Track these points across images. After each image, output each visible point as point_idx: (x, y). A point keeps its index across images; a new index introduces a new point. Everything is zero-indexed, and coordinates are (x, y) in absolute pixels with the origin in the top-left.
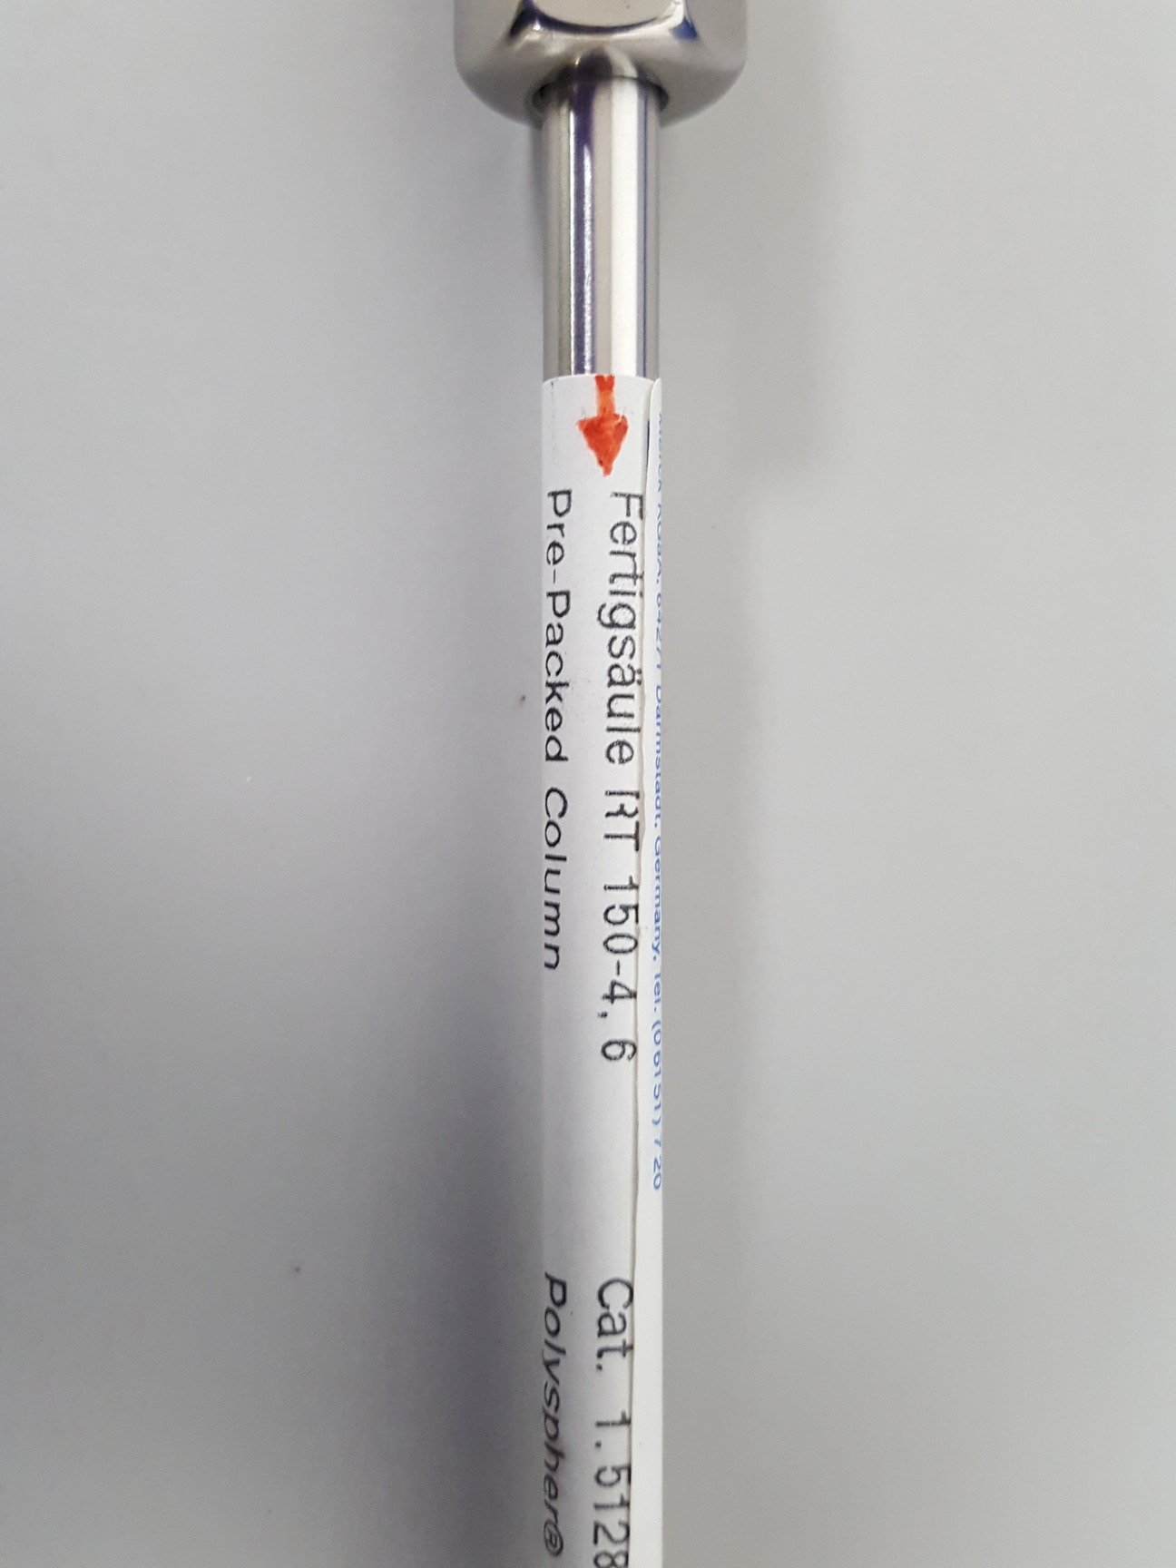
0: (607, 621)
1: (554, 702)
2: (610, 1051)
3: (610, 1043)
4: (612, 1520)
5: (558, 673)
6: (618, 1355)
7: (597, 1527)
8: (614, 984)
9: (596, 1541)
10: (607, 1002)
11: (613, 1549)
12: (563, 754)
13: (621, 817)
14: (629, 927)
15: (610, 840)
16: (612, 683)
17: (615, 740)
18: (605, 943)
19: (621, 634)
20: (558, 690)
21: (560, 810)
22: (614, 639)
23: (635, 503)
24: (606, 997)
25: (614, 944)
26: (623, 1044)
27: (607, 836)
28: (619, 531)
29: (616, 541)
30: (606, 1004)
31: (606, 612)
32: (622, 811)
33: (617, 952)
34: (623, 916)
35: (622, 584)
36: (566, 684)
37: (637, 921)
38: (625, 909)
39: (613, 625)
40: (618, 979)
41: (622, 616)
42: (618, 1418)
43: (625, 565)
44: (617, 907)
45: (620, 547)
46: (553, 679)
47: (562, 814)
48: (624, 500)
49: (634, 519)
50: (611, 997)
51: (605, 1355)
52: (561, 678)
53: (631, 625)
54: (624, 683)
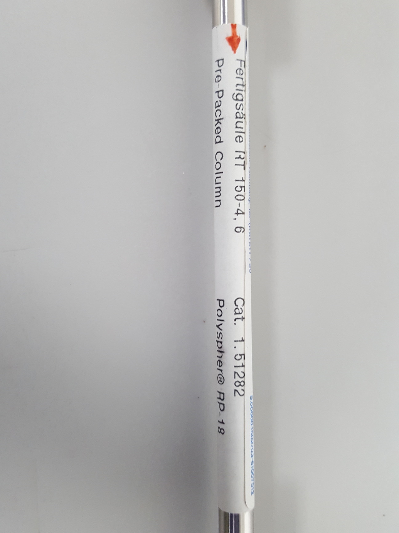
0: (235, 98)
1: (219, 125)
2: (237, 230)
3: (237, 228)
4: (239, 370)
5: (220, 116)
6: (240, 320)
7: (235, 373)
8: (238, 210)
9: (235, 378)
10: (236, 215)
11: (240, 380)
12: (221, 140)
13: (240, 159)
14: (242, 193)
15: (237, 166)
16: (237, 118)
17: (238, 135)
18: (235, 197)
19: (240, 103)
20: (220, 121)
21: (221, 158)
22: (237, 104)
23: (243, 63)
24: (236, 213)
25: (238, 197)
26: (241, 228)
27: (236, 165)
28: (238, 71)
29: (238, 74)
30: (236, 216)
31: (235, 96)
32: (240, 157)
33: (239, 200)
34: (240, 189)
35: (239, 87)
36: (222, 119)
37: (244, 191)
38: (241, 187)
39: (237, 100)
40: (239, 208)
41: (240, 97)
42: (241, 339)
43: (240, 81)
44: (239, 186)
45: (239, 76)
46: (218, 118)
47: (221, 159)
48: (240, 62)
49: (243, 68)
50: (237, 214)
51: (237, 320)
52: (221, 117)
53: (242, 100)
54: (240, 118)
